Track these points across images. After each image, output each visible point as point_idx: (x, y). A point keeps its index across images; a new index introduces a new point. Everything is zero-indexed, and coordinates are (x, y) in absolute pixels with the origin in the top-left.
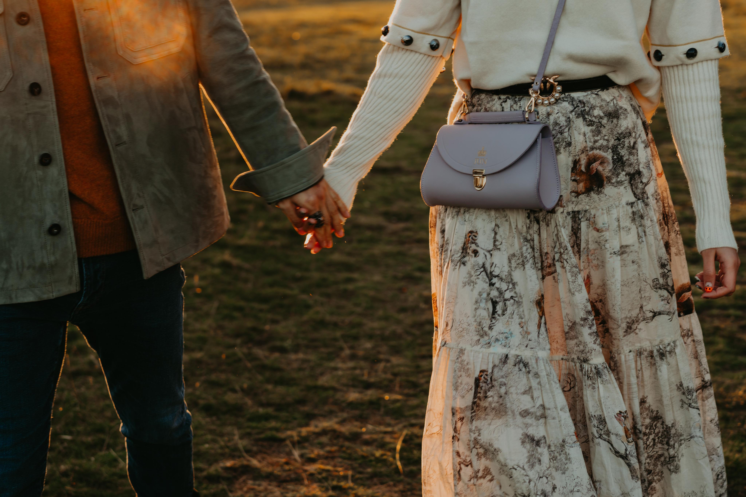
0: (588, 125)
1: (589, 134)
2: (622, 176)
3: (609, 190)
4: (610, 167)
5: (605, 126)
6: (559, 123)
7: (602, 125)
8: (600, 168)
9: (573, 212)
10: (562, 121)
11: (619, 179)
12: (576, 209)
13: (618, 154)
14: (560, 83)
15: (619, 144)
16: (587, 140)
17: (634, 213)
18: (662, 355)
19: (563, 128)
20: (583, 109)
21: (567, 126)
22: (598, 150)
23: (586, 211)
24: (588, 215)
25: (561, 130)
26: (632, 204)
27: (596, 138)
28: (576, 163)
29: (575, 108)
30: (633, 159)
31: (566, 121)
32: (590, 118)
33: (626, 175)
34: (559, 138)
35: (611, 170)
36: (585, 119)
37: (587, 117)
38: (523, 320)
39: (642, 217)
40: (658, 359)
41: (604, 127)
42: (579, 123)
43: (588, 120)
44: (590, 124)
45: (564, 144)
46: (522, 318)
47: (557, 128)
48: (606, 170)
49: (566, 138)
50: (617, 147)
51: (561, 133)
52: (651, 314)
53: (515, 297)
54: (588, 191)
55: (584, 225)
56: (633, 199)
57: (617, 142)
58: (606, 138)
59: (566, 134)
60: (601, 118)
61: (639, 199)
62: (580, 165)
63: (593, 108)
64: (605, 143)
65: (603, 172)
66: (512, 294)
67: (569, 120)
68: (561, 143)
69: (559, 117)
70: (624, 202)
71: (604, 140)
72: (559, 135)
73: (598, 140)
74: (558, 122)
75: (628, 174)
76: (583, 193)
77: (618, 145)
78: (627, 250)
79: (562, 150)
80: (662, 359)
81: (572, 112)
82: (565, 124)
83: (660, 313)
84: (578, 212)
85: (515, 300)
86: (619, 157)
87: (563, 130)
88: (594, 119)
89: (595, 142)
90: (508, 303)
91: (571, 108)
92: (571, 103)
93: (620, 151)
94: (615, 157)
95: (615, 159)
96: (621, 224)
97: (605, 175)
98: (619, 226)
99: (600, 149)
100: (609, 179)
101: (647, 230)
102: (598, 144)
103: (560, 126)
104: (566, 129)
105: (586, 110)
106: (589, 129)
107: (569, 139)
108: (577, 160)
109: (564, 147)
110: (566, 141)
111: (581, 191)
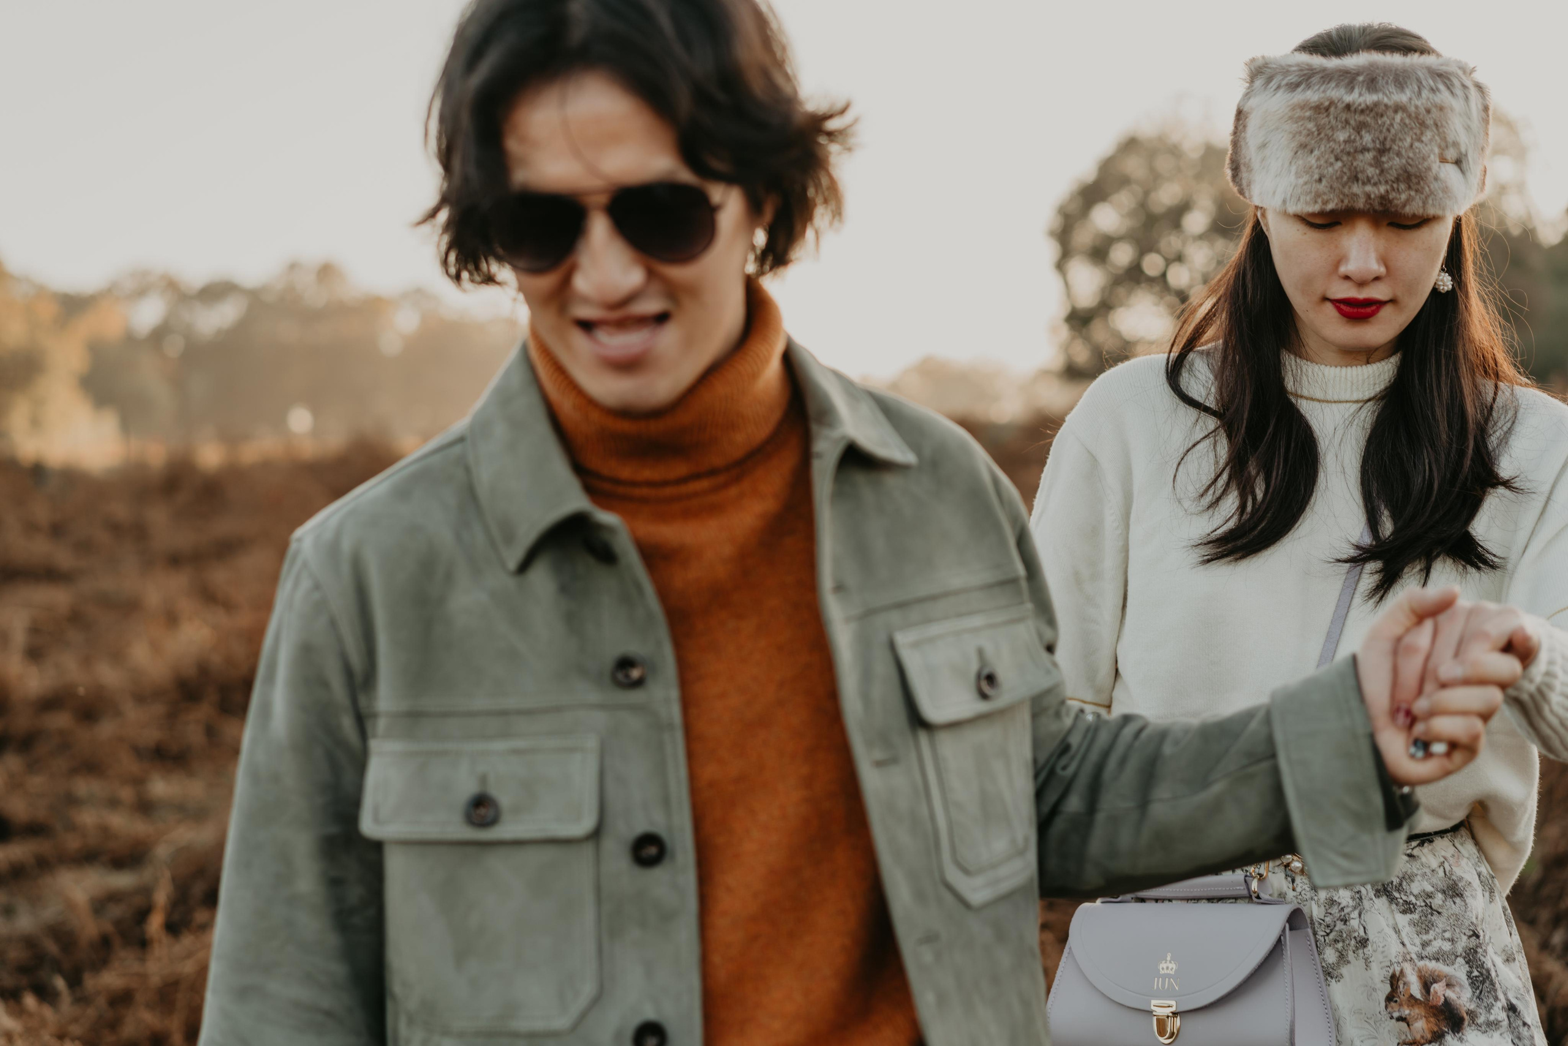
0: (1404, 912)
1: (1407, 931)
2: (1498, 1011)
3: (1477, 1038)
4: (1468, 991)
5: (1440, 910)
6: (1339, 901)
7: (1434, 911)
8: (1450, 994)
10: (1345, 897)
11: (1492, 1018)
13: (1482, 966)
16: (1406, 942)
19: (1346, 910)
21: (1355, 908)
22: (1434, 962)
25: (1343, 914)
27: (1425, 937)
28: (1397, 979)
31: (1353, 898)
32: (1404, 898)
33: (1503, 1006)
34: (1342, 930)
35: (1469, 1000)
36: (1392, 900)
37: (1397, 895)
41: (1439, 913)
42: (1380, 907)
43: (1401, 901)
44: (1407, 908)
45: (1353, 942)
47: (1335, 910)
48: (1463, 998)
49: (1355, 931)
50: (1476, 952)
51: (1345, 921)
54: (1437, 1036)
57: (1472, 942)
58: (1447, 935)
59: (1354, 923)
60: (1429, 896)
62: (1406, 986)
63: (1407, 877)
64: (1447, 947)
65: (1458, 1002)
68: (1347, 942)
71: (1444, 939)
72: (1340, 926)
73: (1430, 941)
74: (1335, 898)
76: (1429, 1042)
77: (1477, 947)
79: (1351, 956)
82: (1351, 903)
86: (1484, 972)
87: (1347, 916)
88: (1412, 899)
89: (1425, 945)
93: (1483, 958)
94: (1476, 973)
95: (1476, 977)
97: (1465, 1008)
99: (1438, 960)
100: (1471, 1016)
102: (1431, 950)
103: (1342, 906)
104: (1355, 914)
105: (1394, 883)
106: (1403, 920)
107: (1362, 933)
108: (1398, 974)
109: (1354, 948)
110: (1355, 938)
111: (1422, 1037)
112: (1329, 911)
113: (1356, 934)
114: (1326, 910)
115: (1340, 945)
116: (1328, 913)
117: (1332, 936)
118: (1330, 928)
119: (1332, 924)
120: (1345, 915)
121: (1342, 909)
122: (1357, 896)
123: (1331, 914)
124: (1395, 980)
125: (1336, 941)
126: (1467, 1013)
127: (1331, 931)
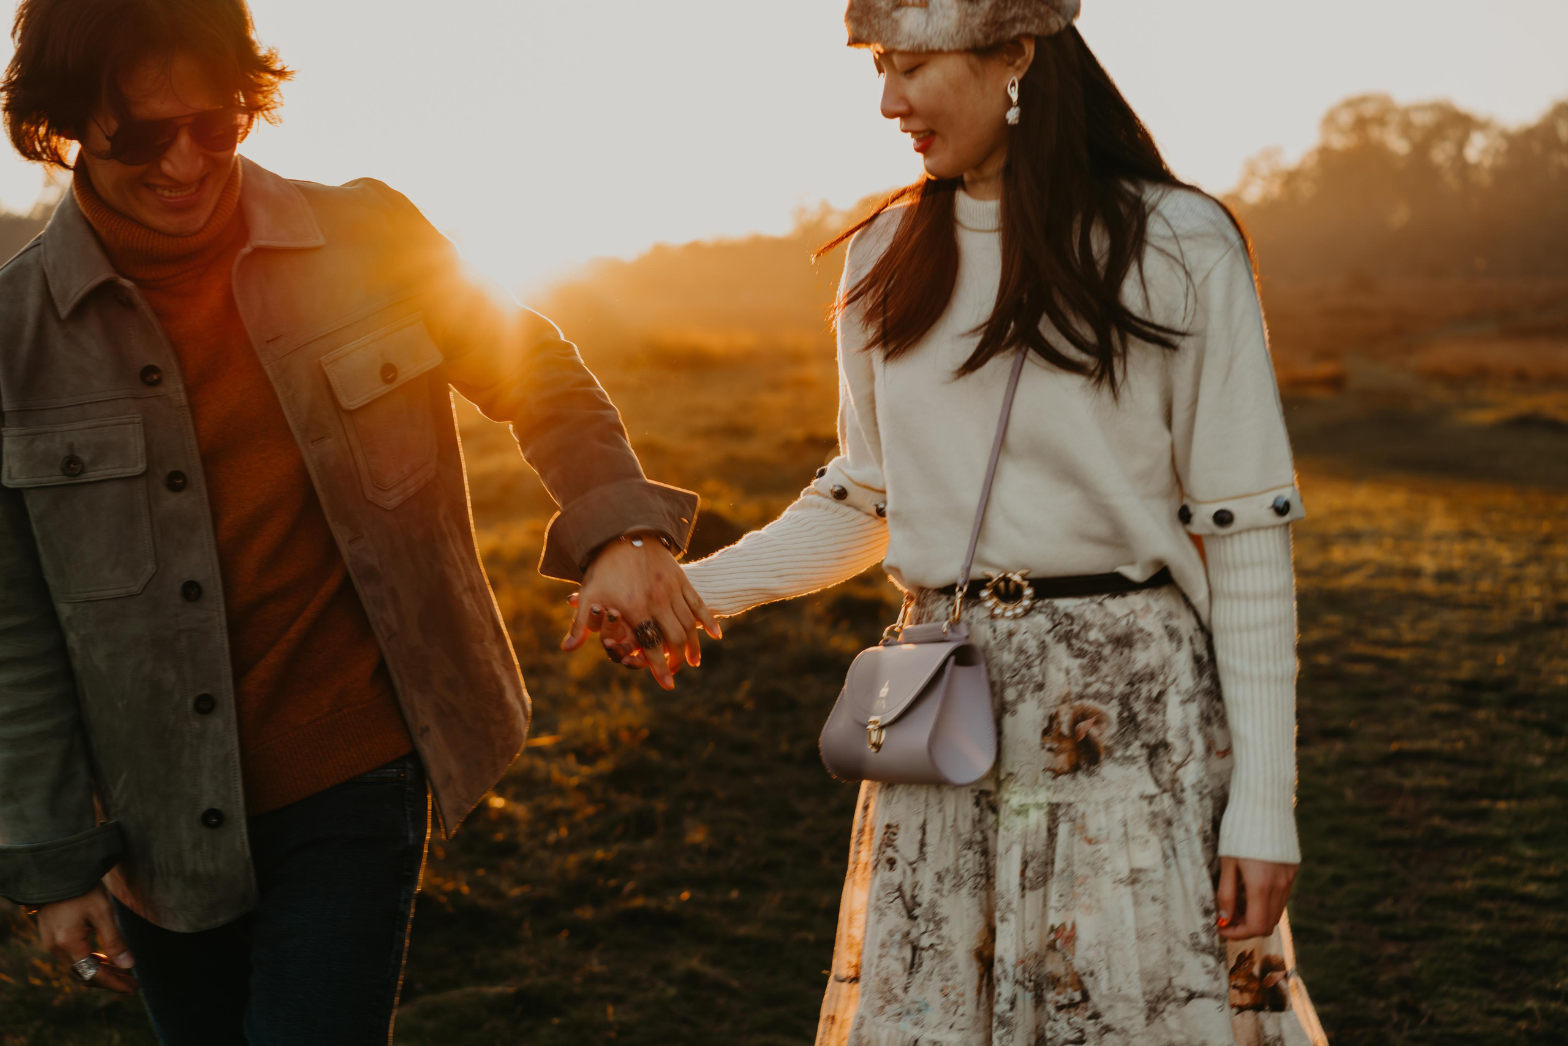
0: (1077, 657)
1: (1076, 672)
2: (1135, 749)
3: (1109, 770)
4: (1113, 729)
5: (1107, 658)
6: (1027, 650)
7: (1101, 658)
8: (1094, 732)
9: (1050, 805)
10: (1032, 646)
11: (1128, 753)
12: (1055, 800)
13: (1130, 709)
14: (1034, 583)
15: (1133, 693)
16: (1073, 681)
17: (1154, 815)
19: (1032, 658)
20: (1069, 628)
21: (1038, 655)
22: (1090, 701)
23: (1070, 805)
24: (1072, 812)
25: (1028, 661)
26: (1151, 799)
27: (1089, 679)
28: (1053, 718)
29: (1055, 627)
30: (1155, 720)
31: (1038, 646)
32: (1080, 645)
33: (1142, 746)
34: (1023, 676)
35: (1112, 736)
36: (1070, 646)
37: (1074, 642)
38: (950, 983)
39: (1169, 823)
41: (1106, 661)
42: (1060, 652)
43: (1076, 647)
44: (1081, 654)
45: (1032, 685)
46: (948, 980)
47: (1022, 657)
48: (1105, 735)
49: (1036, 676)
50: (1128, 697)
51: (1029, 667)
53: (938, 945)
54: (1074, 769)
55: (1064, 829)
56: (1152, 789)
57: (1128, 689)
58: (1109, 679)
59: (1036, 670)
60: (1101, 645)
61: (1165, 791)
62: (1059, 724)
63: (1087, 627)
64: (1105, 689)
65: (1099, 739)
66: (933, 940)
67: (1043, 647)
68: (1027, 685)
69: (1026, 640)
70: (1135, 792)
71: (1104, 682)
72: (1024, 671)
73: (1093, 683)
74: (1024, 648)
75: (1144, 745)
76: (1066, 773)
77: (1130, 693)
78: (1142, 877)
79: (1028, 696)
81: (1049, 632)
82: (1036, 651)
83: (1202, 995)
84: (1058, 805)
85: (936, 950)
86: (1131, 714)
87: (1033, 661)
88: (1086, 646)
89: (1087, 685)
90: (925, 954)
91: (1049, 625)
92: (1050, 616)
93: (1132, 703)
94: (1124, 714)
95: (1123, 717)
96: (1130, 829)
97: (1103, 744)
98: (1126, 834)
99: (1095, 699)
100: (1110, 752)
101: (1178, 847)
102: (1091, 690)
103: (1028, 655)
104: (1037, 662)
105: (1076, 631)
106: (1075, 663)
107: (1042, 677)
108: (1055, 713)
109: (1032, 690)
110: (1035, 681)
112: (1017, 658)
113: (1037, 678)
115: (1021, 687)
116: (1016, 660)
117: (1016, 678)
118: (1016, 672)
119: (1018, 669)
120: (1030, 662)
121: (1028, 658)
122: (1043, 643)
123: (1018, 660)
125: (1019, 683)
126: (1104, 749)
127: (1016, 676)
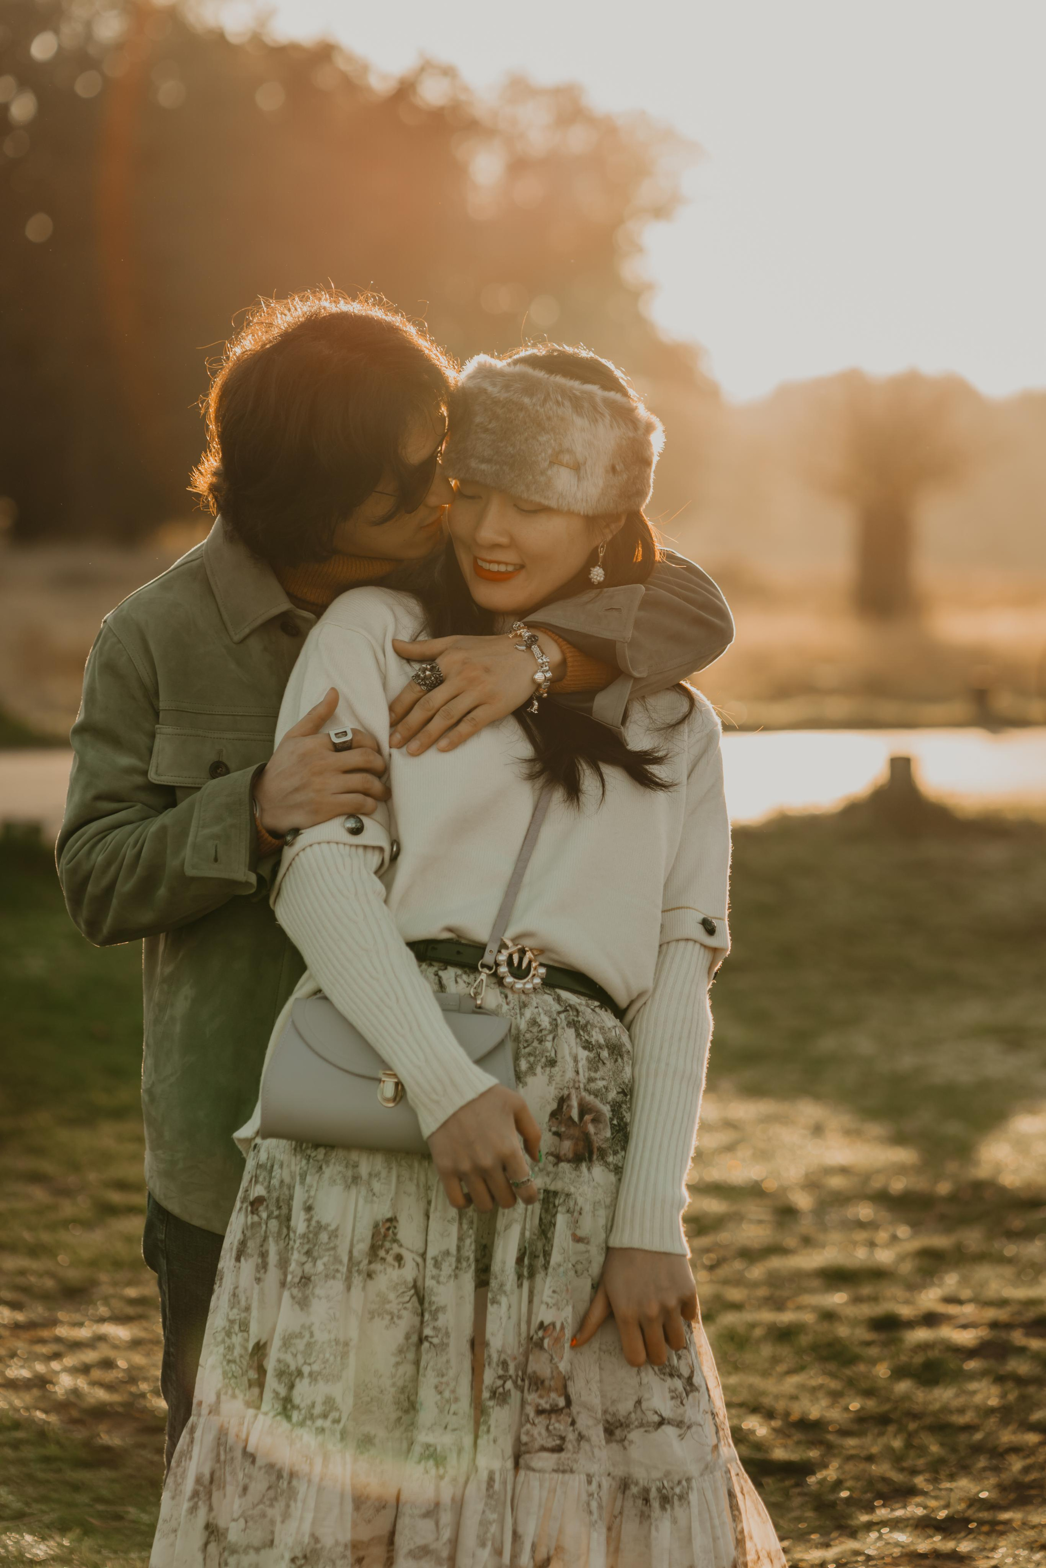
0: (584, 1048)
1: (583, 1064)
3: (598, 1172)
4: (606, 1133)
5: (605, 1061)
6: (540, 1023)
7: (601, 1059)
8: (593, 1130)
9: (546, 1193)
10: (544, 1021)
11: (615, 1161)
12: (552, 1188)
13: (621, 1119)
15: (625, 1102)
16: (580, 1071)
18: (665, 1500)
19: (544, 1033)
20: (576, 1018)
21: (551, 1032)
22: (592, 1097)
23: (568, 1195)
24: (568, 1204)
25: (540, 1035)
27: (593, 1074)
29: (562, 1012)
31: (551, 1023)
32: (587, 1037)
34: (535, 1048)
36: (578, 1035)
37: (582, 1033)
40: (656, 1504)
41: (604, 1063)
42: (569, 1037)
43: (584, 1039)
44: (587, 1045)
45: (544, 1060)
48: (602, 1135)
49: (547, 1052)
50: (620, 1107)
51: (541, 1041)
52: (656, 1418)
53: (433, 1337)
54: (576, 1159)
55: (561, 1220)
57: (620, 1098)
58: (605, 1082)
59: (548, 1045)
60: (601, 1046)
62: (570, 1107)
63: (588, 1024)
64: (602, 1090)
65: (595, 1138)
67: (555, 1025)
68: (538, 1058)
69: (539, 1014)
71: (602, 1084)
72: (536, 1044)
73: (596, 1079)
74: (538, 1020)
76: (569, 1161)
77: (623, 1103)
79: (539, 1070)
80: (663, 1508)
81: (559, 1014)
82: (549, 1027)
84: (555, 1194)
85: (431, 1343)
86: (622, 1124)
87: (545, 1036)
88: (590, 1042)
91: (557, 1008)
92: (558, 1002)
93: (624, 1113)
94: (615, 1122)
95: (614, 1125)
97: (597, 1145)
99: (596, 1096)
100: (602, 1154)
102: (593, 1086)
103: (541, 1028)
104: (550, 1037)
105: (581, 1023)
106: (583, 1054)
107: (553, 1055)
108: (565, 1096)
109: (543, 1065)
110: (546, 1056)
111: (565, 1155)
112: (530, 1029)
113: (548, 1054)
114: (528, 1027)
115: (532, 1059)
116: (528, 1031)
117: (527, 1050)
118: (528, 1043)
119: (531, 1040)
120: (542, 1036)
121: (541, 1031)
122: (554, 1022)
123: (531, 1032)
124: (563, 1101)
125: (530, 1054)
126: (598, 1149)
127: (528, 1046)
